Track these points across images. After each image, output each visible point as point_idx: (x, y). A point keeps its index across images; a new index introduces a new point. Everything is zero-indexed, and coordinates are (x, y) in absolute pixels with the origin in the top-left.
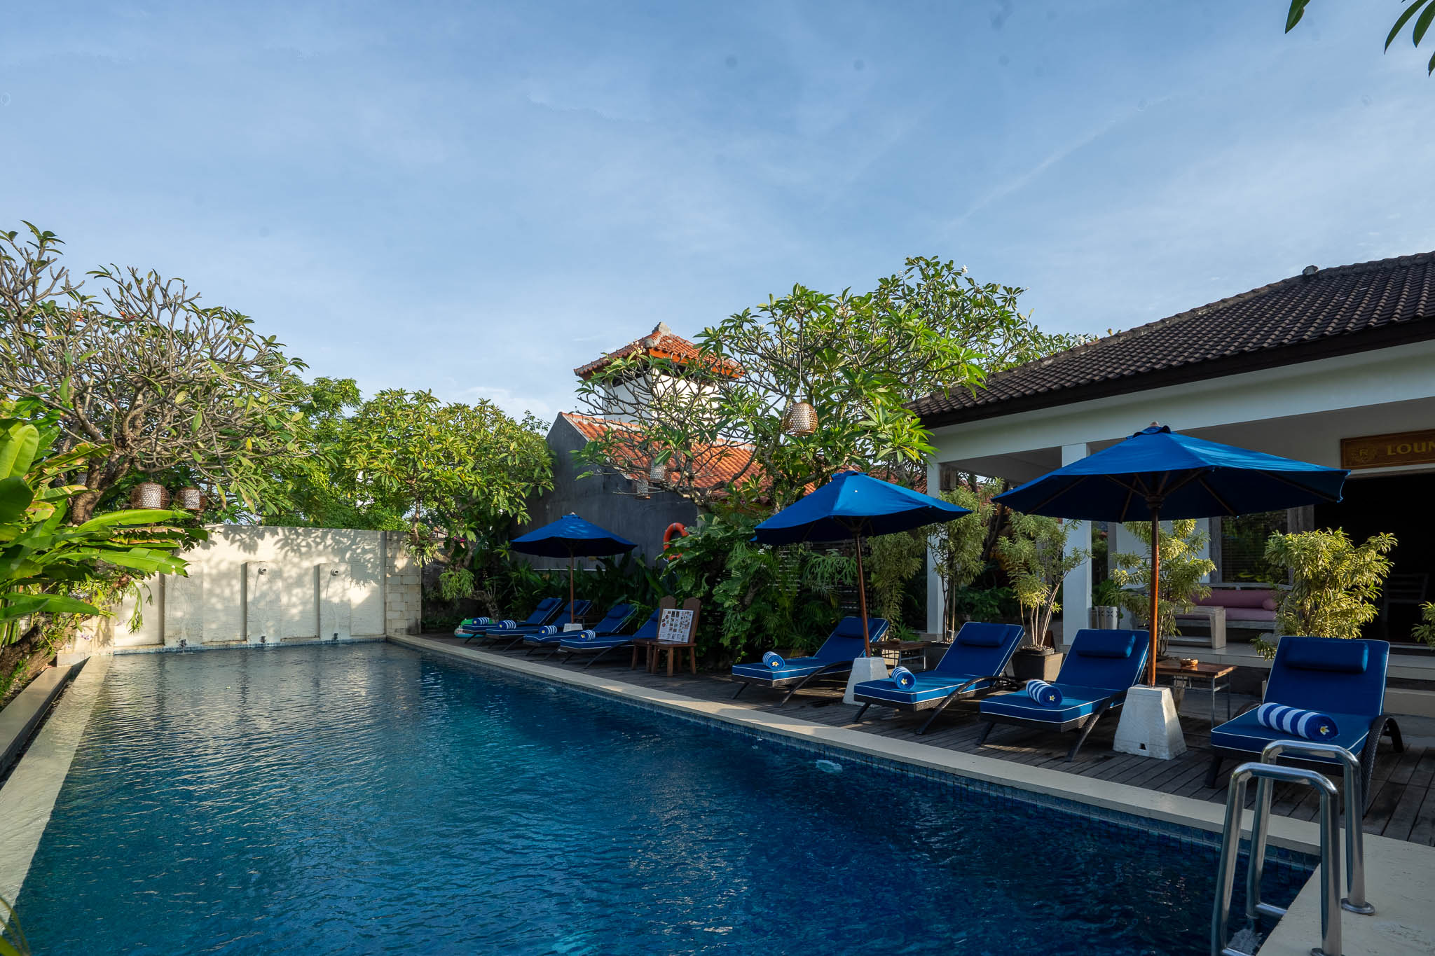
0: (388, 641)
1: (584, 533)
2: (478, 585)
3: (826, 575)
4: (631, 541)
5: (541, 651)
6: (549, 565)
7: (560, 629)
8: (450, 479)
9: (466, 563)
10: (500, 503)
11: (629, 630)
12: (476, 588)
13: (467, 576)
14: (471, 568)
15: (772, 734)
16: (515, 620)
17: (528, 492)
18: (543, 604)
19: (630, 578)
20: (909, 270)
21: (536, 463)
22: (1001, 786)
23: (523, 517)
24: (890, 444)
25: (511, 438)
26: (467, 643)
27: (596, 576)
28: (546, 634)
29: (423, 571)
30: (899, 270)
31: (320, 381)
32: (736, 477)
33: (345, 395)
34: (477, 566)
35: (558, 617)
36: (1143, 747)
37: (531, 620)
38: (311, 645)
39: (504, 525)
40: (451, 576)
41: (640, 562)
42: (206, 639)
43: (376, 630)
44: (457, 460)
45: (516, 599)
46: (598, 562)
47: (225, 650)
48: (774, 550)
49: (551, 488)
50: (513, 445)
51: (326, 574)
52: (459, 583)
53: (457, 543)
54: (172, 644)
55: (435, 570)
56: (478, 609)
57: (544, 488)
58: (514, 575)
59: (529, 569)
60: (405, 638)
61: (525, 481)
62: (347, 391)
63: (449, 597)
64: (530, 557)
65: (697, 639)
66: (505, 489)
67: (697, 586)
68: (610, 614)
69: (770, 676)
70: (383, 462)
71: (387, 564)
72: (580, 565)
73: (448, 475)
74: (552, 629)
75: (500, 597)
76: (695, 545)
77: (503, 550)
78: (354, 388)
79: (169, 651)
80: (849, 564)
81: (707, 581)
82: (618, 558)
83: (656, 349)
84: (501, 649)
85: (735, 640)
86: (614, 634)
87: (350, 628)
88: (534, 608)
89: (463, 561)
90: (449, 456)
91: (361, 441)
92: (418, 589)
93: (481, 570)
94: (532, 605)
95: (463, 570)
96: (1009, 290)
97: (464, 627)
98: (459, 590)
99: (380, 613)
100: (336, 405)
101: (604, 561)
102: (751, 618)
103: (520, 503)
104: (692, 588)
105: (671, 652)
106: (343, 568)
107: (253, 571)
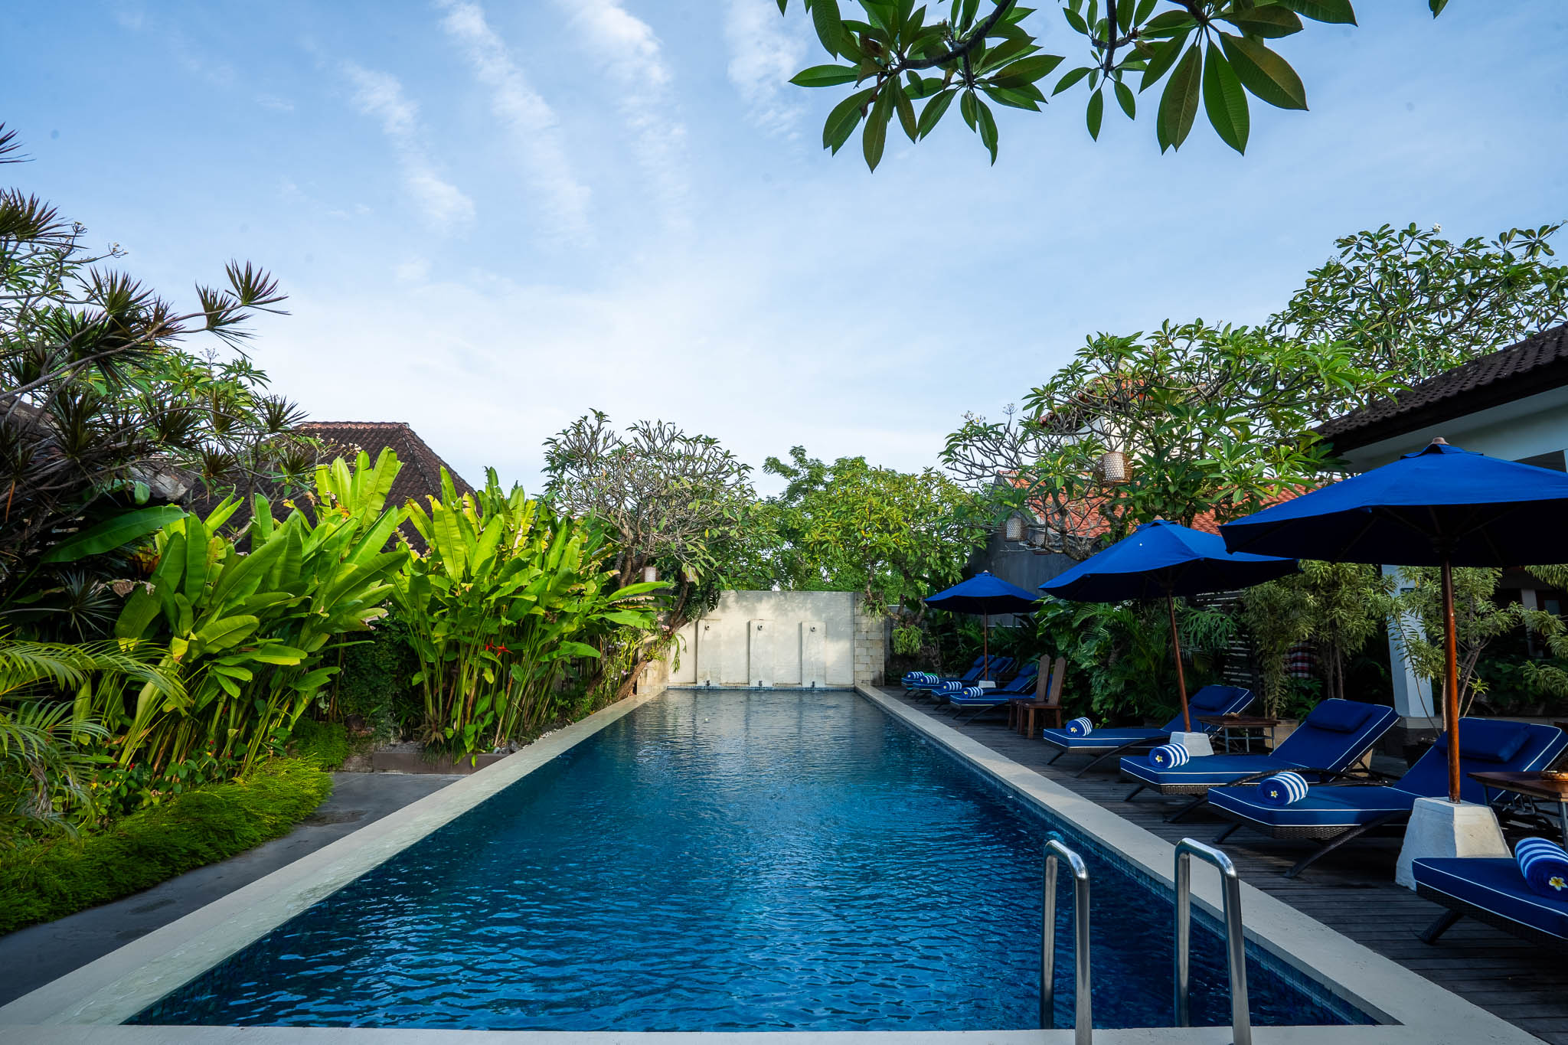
0: (855, 691)
2: (925, 640)
8: (889, 545)
12: (923, 643)
13: (915, 632)
14: (920, 627)
23: (955, 576)
28: (946, 690)
29: (886, 627)
38: (794, 691)
40: (901, 632)
42: (724, 681)
43: (847, 681)
44: (892, 527)
45: (961, 655)
47: (734, 690)
51: (806, 627)
52: (912, 639)
54: (701, 683)
58: (960, 631)
60: (869, 691)
63: (901, 651)
70: (831, 533)
71: (855, 623)
79: (700, 689)
80: (1225, 623)
86: (1017, 693)
87: (825, 677)
89: (914, 618)
90: (886, 524)
92: (881, 644)
93: (930, 628)
95: (913, 626)
98: (909, 646)
99: (850, 665)
102: (1112, 681)
103: (950, 563)
104: (1068, 646)
105: (1032, 713)
106: (820, 625)
107: (754, 625)
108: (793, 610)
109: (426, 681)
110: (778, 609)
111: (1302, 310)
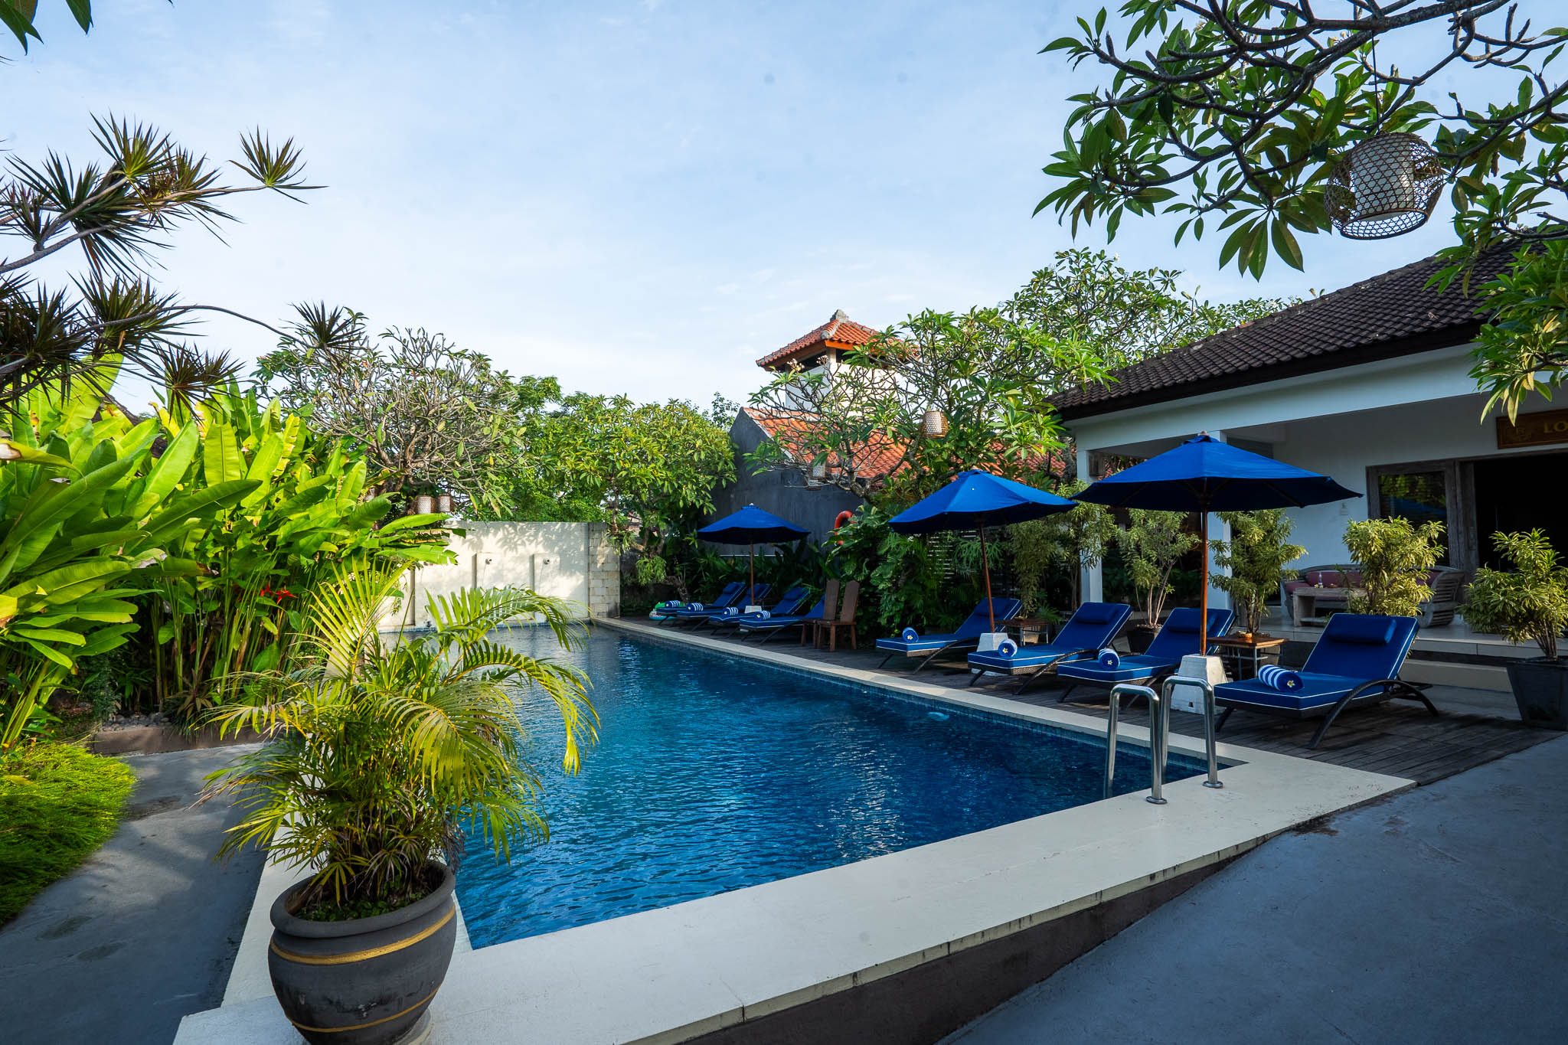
0: (591, 623)
1: (761, 522)
2: (670, 571)
3: (971, 560)
4: (806, 529)
5: (725, 631)
6: (734, 552)
7: (742, 611)
8: (644, 476)
9: (659, 551)
10: (689, 493)
11: (804, 610)
12: (668, 574)
13: (660, 562)
14: (663, 555)
15: (898, 694)
16: (703, 603)
17: (713, 484)
18: (727, 589)
19: (805, 563)
20: (1060, 263)
21: (720, 458)
22: (1054, 728)
23: (710, 508)
24: (1015, 443)
25: (697, 436)
26: (660, 624)
27: (775, 561)
28: (728, 615)
29: (621, 558)
30: (1050, 262)
31: (527, 380)
32: (893, 470)
33: (548, 391)
34: (670, 553)
35: (740, 602)
36: (1191, 705)
37: (717, 603)
38: (526, 627)
39: (693, 513)
40: (646, 563)
41: (814, 548)
43: (581, 613)
44: (649, 458)
45: (704, 583)
46: (777, 549)
48: (924, 537)
49: (734, 479)
50: (699, 443)
51: (538, 561)
52: (653, 569)
53: (651, 533)
54: (420, 624)
55: (631, 557)
56: (669, 593)
57: (728, 481)
58: (702, 561)
59: (716, 555)
60: (606, 620)
61: (709, 474)
62: (549, 388)
63: (644, 582)
64: (717, 545)
65: (857, 619)
66: (692, 482)
67: (859, 570)
68: (787, 596)
69: (905, 648)
70: (588, 462)
71: (590, 555)
72: (761, 552)
73: (642, 472)
74: (733, 610)
75: (690, 582)
76: (857, 534)
77: (691, 538)
78: (555, 385)
79: (419, 631)
80: (992, 550)
81: (867, 566)
82: (795, 544)
83: (831, 340)
84: (689, 630)
85: (890, 620)
86: (789, 615)
88: (720, 593)
89: (656, 549)
90: (642, 453)
91: (569, 444)
92: (617, 575)
93: (672, 556)
94: (717, 589)
95: (657, 557)
96: (1166, 273)
97: (658, 610)
98: (653, 576)
99: (585, 598)
100: (540, 402)
101: (782, 548)
102: (903, 599)
103: (705, 496)
104: (854, 572)
105: (833, 630)
106: (555, 560)
107: (481, 561)
108: (523, 544)
109: (178, 637)
110: (506, 541)
111: (1025, 303)
